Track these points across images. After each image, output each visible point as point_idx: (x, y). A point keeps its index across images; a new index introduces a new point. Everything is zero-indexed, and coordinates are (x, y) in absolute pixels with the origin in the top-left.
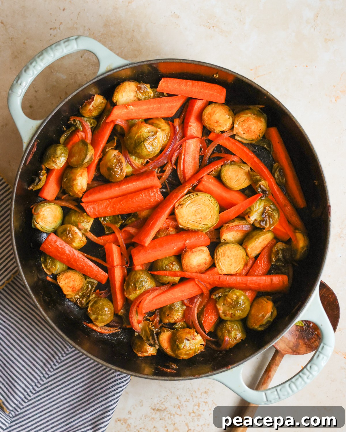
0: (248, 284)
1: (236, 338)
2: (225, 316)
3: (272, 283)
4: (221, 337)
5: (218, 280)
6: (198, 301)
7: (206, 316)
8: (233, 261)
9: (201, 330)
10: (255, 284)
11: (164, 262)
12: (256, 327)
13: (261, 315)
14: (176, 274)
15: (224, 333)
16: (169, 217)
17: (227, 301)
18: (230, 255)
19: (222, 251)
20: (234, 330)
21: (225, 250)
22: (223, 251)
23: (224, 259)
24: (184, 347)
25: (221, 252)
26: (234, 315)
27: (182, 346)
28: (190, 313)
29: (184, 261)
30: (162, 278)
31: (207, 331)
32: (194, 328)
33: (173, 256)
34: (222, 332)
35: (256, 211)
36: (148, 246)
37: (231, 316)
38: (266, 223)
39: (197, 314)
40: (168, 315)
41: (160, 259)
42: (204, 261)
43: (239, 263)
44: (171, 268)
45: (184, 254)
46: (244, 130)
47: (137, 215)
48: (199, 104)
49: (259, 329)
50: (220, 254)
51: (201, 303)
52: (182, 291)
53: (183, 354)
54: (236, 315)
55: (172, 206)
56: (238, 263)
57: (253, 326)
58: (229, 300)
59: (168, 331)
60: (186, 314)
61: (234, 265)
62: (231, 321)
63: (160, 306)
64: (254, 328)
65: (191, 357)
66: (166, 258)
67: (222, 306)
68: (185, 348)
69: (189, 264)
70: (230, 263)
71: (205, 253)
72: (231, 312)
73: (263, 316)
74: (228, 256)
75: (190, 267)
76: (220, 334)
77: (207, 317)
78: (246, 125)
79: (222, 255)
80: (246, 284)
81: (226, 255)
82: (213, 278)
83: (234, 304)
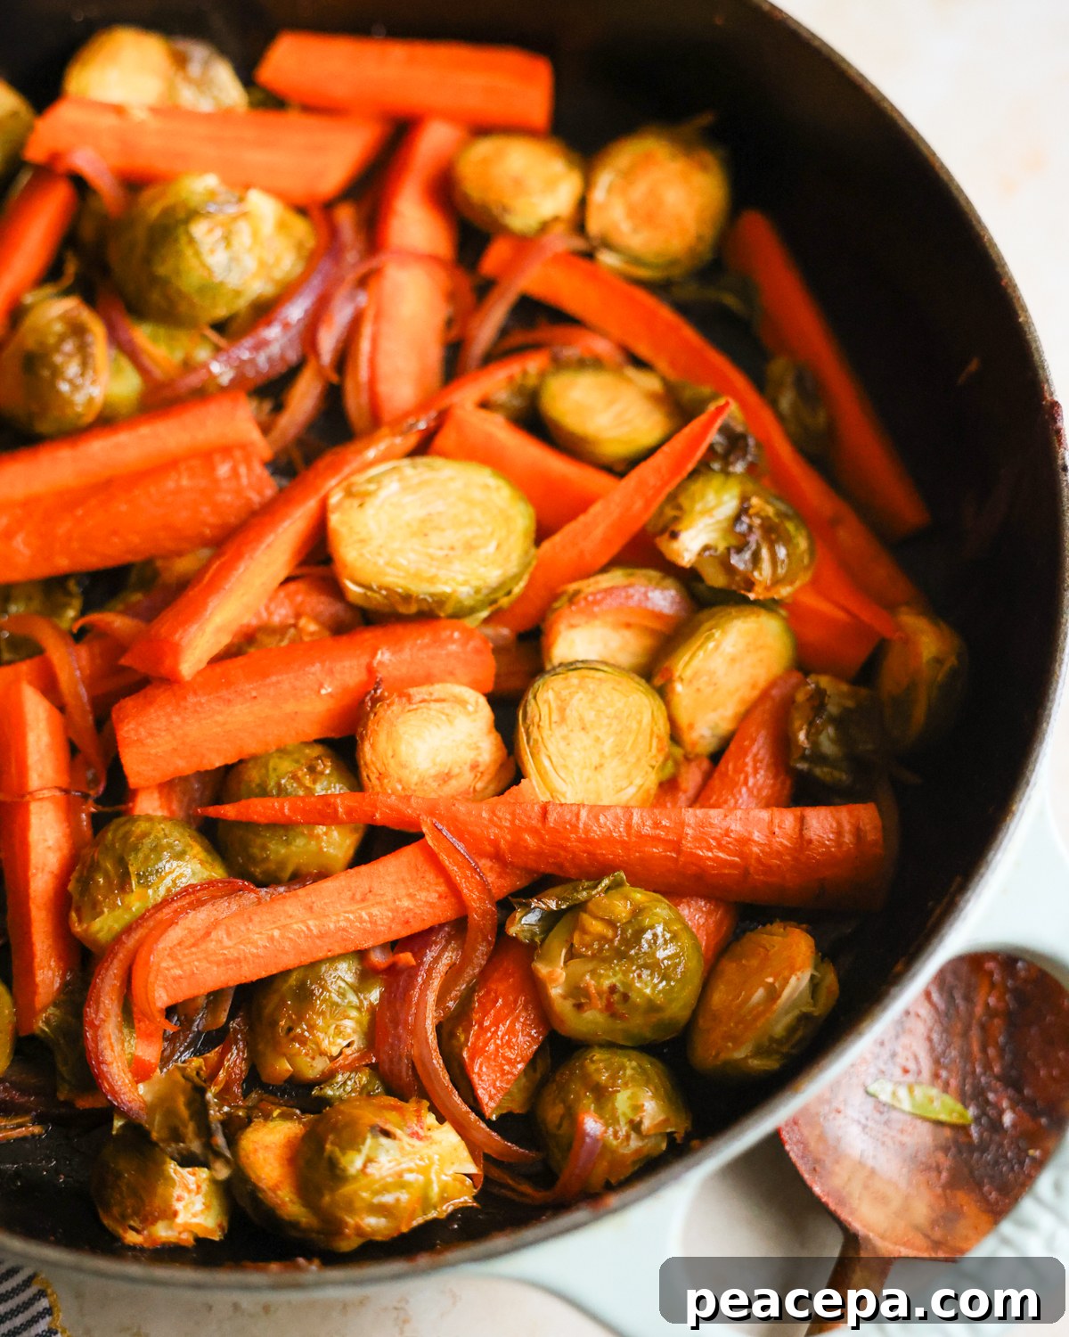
0: (688, 845)
1: (640, 1123)
2: (579, 1007)
3: (802, 841)
4: (560, 1126)
5: (540, 825)
6: (440, 959)
7: (481, 1025)
8: (608, 746)
9: (457, 1099)
10: (720, 847)
11: (271, 765)
12: (739, 1054)
13: (759, 994)
14: (329, 805)
15: (578, 1100)
16: (299, 572)
17: (584, 931)
18: (590, 716)
19: (550, 695)
20: (626, 1084)
21: (565, 693)
22: (558, 695)
23: (565, 738)
24: (365, 1166)
25: (547, 702)
26: (626, 997)
27: (354, 1162)
28: (402, 1016)
29: (367, 747)
30: (264, 848)
31: (491, 1108)
32: (424, 1094)
33: (319, 742)
34: (564, 1101)
35: (707, 512)
36: (194, 678)
37: (610, 1009)
38: (756, 558)
39: (439, 1028)
40: (290, 1029)
41: (254, 758)
42: (469, 756)
43: (639, 759)
44: (307, 788)
45: (368, 714)
46: (632, 212)
47: (156, 574)
48: (435, 140)
49: (755, 1063)
50: (544, 711)
51: (454, 972)
52: (358, 897)
53: (358, 1204)
54: (633, 995)
55: (312, 504)
56: (632, 759)
57: (723, 1056)
58: (597, 927)
59: (285, 1117)
60: (379, 1029)
61: (613, 767)
62: (611, 1046)
63: (249, 973)
64: (727, 1063)
65: (405, 1229)
66: (282, 751)
67: (562, 964)
68: (371, 1169)
69: (393, 768)
70: (596, 760)
71: (469, 714)
72: (606, 983)
73: (773, 994)
74: (581, 719)
75: (400, 781)
76: (553, 1113)
77: (488, 1029)
78: (639, 190)
79: (555, 717)
80: (677, 846)
81: (571, 714)
82: (513, 814)
83: (624, 941)
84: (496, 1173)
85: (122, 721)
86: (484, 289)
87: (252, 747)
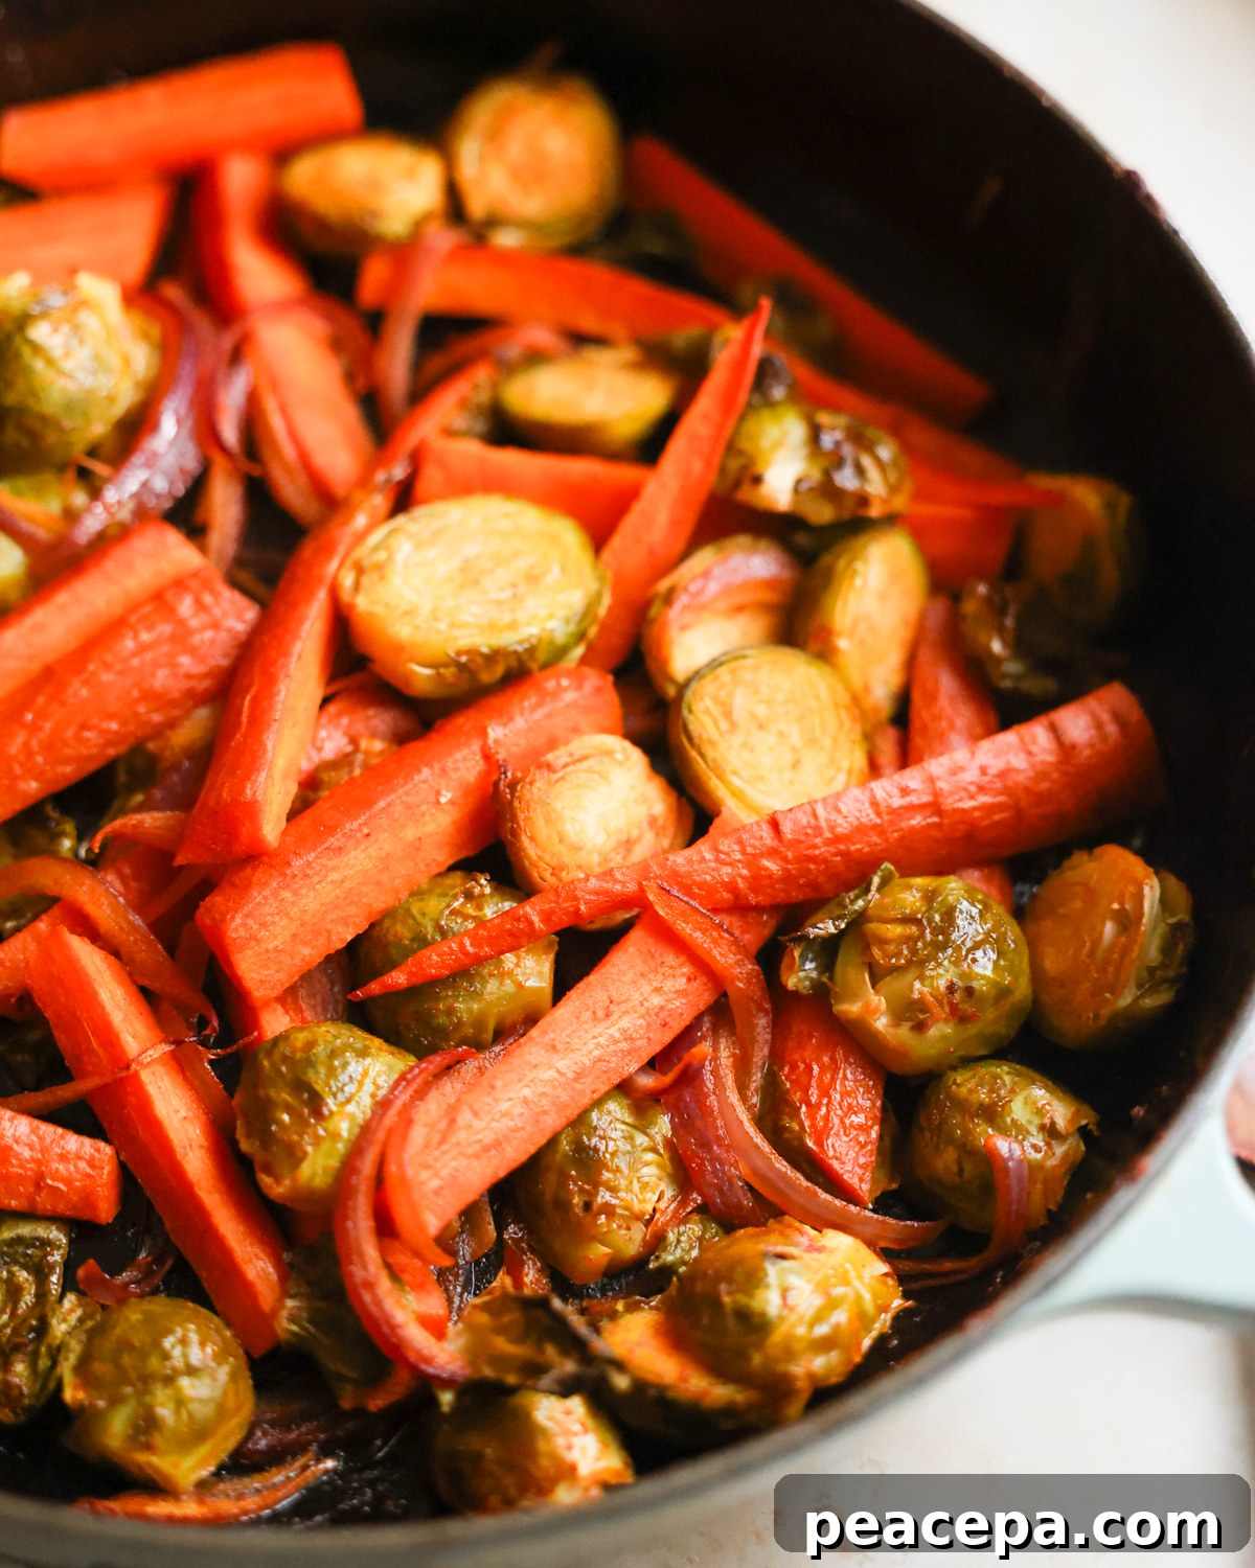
0: (950, 803)
1: (1053, 1124)
2: (920, 1027)
3: (1066, 750)
4: (961, 1171)
5: (776, 843)
7: (809, 1104)
8: (796, 738)
9: (824, 1196)
10: (981, 789)
11: (415, 911)
12: (1125, 1000)
13: (1109, 929)
15: (967, 1132)
16: (334, 688)
17: (883, 942)
18: (761, 711)
19: (708, 702)
20: (1012, 1091)
21: (723, 694)
22: (715, 699)
23: (744, 745)
24: (784, 1298)
25: (708, 712)
26: (969, 991)
27: (769, 1301)
28: (710, 1135)
29: (526, 842)
30: (450, 1011)
31: (864, 1188)
33: (452, 868)
34: (951, 1141)
35: (778, 444)
36: (282, 842)
37: (959, 1017)
38: (860, 471)
39: (759, 1122)
40: (587, 1206)
41: (389, 913)
42: (640, 813)
43: (835, 740)
44: (475, 918)
45: (511, 802)
46: (515, 174)
47: (153, 760)
49: (1149, 1002)
50: (707, 721)
52: (600, 1014)
53: (798, 1346)
54: (975, 984)
55: (321, 598)
56: (827, 743)
57: (1105, 1012)
58: (895, 931)
59: (632, 1308)
61: (813, 762)
62: (968, 1062)
63: (515, 1154)
64: (1117, 1016)
65: (858, 1359)
66: (417, 893)
67: (872, 991)
68: (792, 1299)
69: (568, 858)
70: (789, 758)
71: (621, 764)
72: (942, 984)
73: (1127, 922)
74: (753, 716)
75: (580, 867)
76: (945, 1162)
77: (818, 1106)
78: (515, 147)
79: (724, 725)
80: (935, 807)
81: (739, 714)
82: (740, 842)
83: (936, 931)
84: (906, 1266)
85: (223, 920)
86: (375, 322)
87: (381, 902)
